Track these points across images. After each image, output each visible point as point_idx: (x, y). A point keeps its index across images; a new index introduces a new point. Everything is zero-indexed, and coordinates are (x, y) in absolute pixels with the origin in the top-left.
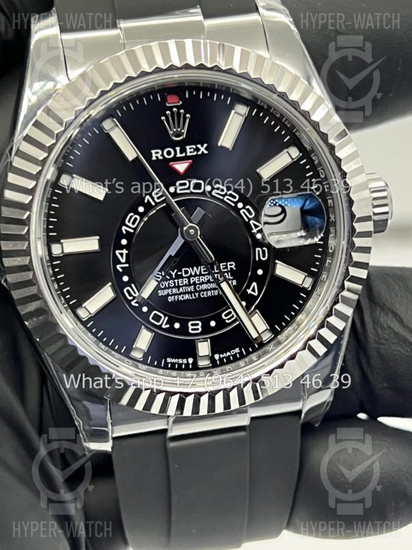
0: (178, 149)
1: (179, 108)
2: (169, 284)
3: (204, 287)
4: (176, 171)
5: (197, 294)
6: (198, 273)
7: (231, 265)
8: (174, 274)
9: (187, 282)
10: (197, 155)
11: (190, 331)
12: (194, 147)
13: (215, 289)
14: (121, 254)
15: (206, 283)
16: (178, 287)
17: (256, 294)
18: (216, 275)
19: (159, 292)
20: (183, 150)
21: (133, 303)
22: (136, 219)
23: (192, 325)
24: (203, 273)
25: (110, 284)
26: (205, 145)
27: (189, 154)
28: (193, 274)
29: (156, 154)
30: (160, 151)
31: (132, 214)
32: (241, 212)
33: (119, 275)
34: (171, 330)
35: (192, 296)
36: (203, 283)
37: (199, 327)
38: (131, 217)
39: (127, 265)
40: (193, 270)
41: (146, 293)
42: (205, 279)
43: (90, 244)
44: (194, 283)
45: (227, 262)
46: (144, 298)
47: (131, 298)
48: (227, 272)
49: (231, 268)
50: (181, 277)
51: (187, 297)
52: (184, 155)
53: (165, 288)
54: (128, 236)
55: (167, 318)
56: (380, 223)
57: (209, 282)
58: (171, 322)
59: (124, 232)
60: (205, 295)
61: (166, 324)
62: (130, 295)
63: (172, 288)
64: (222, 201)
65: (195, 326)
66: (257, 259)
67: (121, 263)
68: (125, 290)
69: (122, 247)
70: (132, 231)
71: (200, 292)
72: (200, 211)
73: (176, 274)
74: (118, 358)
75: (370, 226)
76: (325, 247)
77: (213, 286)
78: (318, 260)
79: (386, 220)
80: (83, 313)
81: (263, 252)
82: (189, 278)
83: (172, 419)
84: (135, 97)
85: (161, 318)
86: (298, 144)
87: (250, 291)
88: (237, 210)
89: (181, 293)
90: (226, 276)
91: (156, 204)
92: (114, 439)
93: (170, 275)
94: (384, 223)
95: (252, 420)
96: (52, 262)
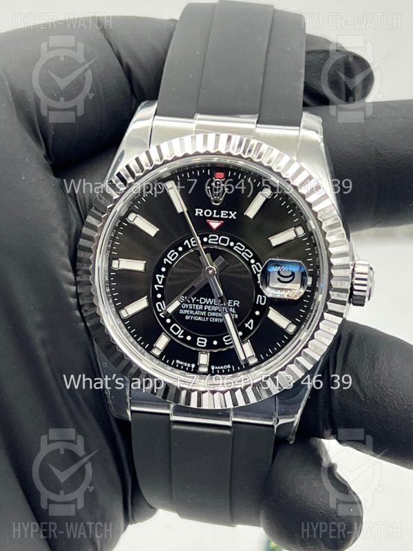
0: (215, 211)
2: (189, 306)
3: (214, 314)
4: (210, 227)
5: (207, 319)
6: (211, 303)
7: (236, 302)
8: (193, 300)
9: (202, 308)
10: (228, 218)
11: (198, 344)
12: (227, 212)
13: (221, 318)
14: (160, 278)
15: (216, 312)
16: (195, 310)
17: (251, 328)
18: (224, 308)
19: (180, 310)
20: (218, 213)
21: (161, 315)
22: (175, 255)
23: (200, 340)
24: (215, 304)
25: (146, 297)
26: (235, 213)
27: (222, 216)
28: (208, 303)
29: (199, 212)
30: (202, 211)
31: (173, 251)
32: (252, 266)
33: (155, 292)
34: (184, 340)
35: (203, 319)
36: (213, 311)
37: (205, 343)
38: (172, 253)
39: (162, 286)
40: (208, 300)
41: (171, 310)
42: (215, 309)
43: (139, 266)
44: (207, 309)
45: (234, 300)
46: (168, 312)
47: (160, 311)
48: (233, 307)
49: (236, 305)
50: (198, 303)
51: (200, 319)
52: (218, 216)
53: (185, 309)
54: (167, 266)
55: (183, 331)
56: (358, 297)
57: (218, 311)
58: (185, 334)
59: (165, 263)
60: (213, 320)
61: (181, 335)
62: (160, 308)
63: (190, 310)
64: (240, 255)
65: (202, 341)
66: (257, 303)
67: (158, 284)
68: (157, 304)
69: (161, 273)
70: (171, 263)
71: (210, 317)
72: (221, 259)
73: (195, 300)
74: (140, 351)
75: (345, 297)
76: (309, 305)
77: (220, 315)
78: (302, 313)
79: (364, 297)
80: (124, 314)
81: (263, 299)
82: (204, 305)
83: (172, 406)
84: (192, 169)
85: (178, 329)
86: (303, 225)
87: (247, 325)
88: (249, 264)
89: (196, 315)
90: (231, 310)
91: (192, 247)
92: (132, 412)
93: (190, 300)
94: (362, 299)
95: (234, 422)
96: (110, 273)
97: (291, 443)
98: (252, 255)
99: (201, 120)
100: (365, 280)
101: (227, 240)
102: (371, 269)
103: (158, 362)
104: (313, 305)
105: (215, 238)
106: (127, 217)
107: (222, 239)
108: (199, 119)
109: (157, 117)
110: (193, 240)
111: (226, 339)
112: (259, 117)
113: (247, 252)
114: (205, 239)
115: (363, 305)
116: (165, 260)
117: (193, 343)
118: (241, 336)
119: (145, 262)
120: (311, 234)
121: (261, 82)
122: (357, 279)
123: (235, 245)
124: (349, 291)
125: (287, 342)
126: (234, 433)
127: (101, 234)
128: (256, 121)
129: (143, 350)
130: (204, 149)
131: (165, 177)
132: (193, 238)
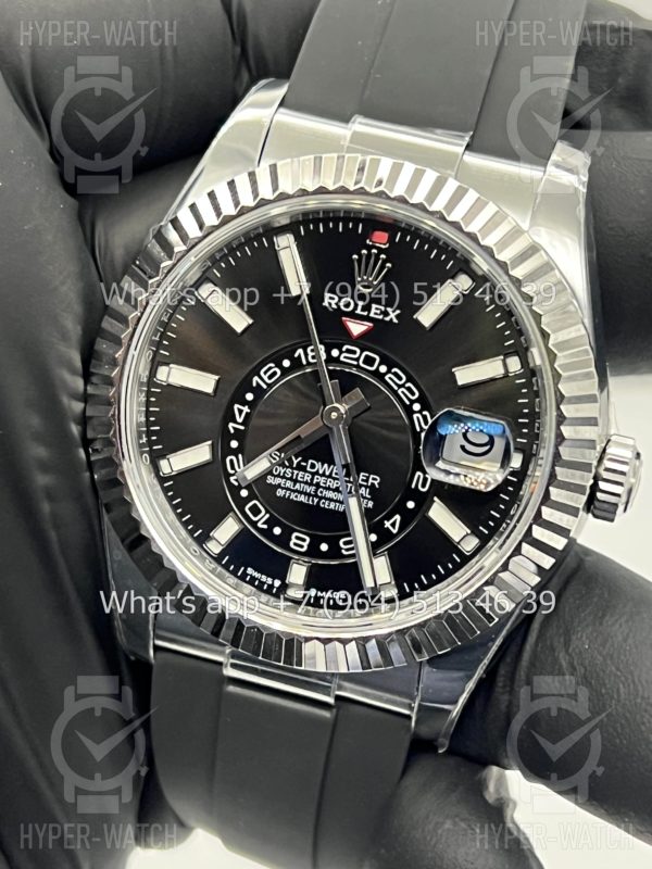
1: (381, 251)
2: (285, 472)
3: (330, 494)
5: (316, 500)
6: (327, 473)
7: (374, 479)
8: (295, 462)
9: (309, 479)
11: (292, 545)
13: (342, 503)
14: (241, 411)
15: (334, 490)
16: (295, 481)
17: (395, 531)
18: (349, 485)
19: (269, 477)
21: (232, 479)
22: (275, 373)
23: (297, 538)
24: (334, 475)
25: (210, 442)
28: (321, 472)
31: (272, 365)
32: (415, 416)
33: (227, 436)
34: (268, 533)
35: (308, 500)
36: (328, 489)
37: (306, 544)
38: (270, 368)
39: (242, 428)
40: (323, 465)
41: (251, 473)
42: (334, 484)
43: (205, 382)
44: (318, 483)
45: (370, 474)
46: (245, 477)
47: (232, 472)
49: (373, 484)
50: (304, 469)
51: (302, 498)
53: (278, 476)
54: (258, 391)
55: (268, 516)
56: (606, 506)
57: (337, 490)
58: (271, 523)
59: (254, 384)
60: (325, 505)
61: (264, 523)
62: (233, 468)
63: (288, 479)
64: (395, 393)
65: (300, 541)
66: (413, 486)
68: (228, 460)
69: (244, 402)
70: (265, 386)
71: (321, 498)
72: (357, 394)
73: (299, 463)
74: (183, 542)
75: (580, 500)
76: (509, 505)
77: (340, 497)
78: (493, 519)
79: (616, 505)
80: (165, 467)
81: (425, 480)
82: (313, 474)
83: (227, 650)
84: (330, 216)
85: (260, 512)
86: (521, 353)
87: (387, 524)
88: (409, 411)
89: (296, 491)
90: (363, 491)
91: (309, 363)
92: (157, 648)
93: (290, 461)
94: (612, 508)
95: (338, 698)
96: (149, 388)
98: (417, 394)
99: (360, 125)
100: (623, 473)
101: (374, 360)
102: (638, 455)
103: (214, 565)
105: (354, 352)
107: (367, 356)
108: (360, 123)
109: (282, 110)
110: (312, 351)
111: (345, 543)
112: (472, 137)
113: (409, 389)
114: (335, 353)
115: (612, 520)
116: (256, 379)
117: (283, 541)
118: (373, 543)
119: (217, 377)
120: (533, 373)
121: (488, 72)
122: (607, 470)
123: (389, 371)
124: (588, 491)
125: (458, 567)
126: (336, 718)
127: (142, 314)
128: (465, 144)
129: (190, 540)
130: (356, 183)
131: (277, 225)
132: (312, 347)
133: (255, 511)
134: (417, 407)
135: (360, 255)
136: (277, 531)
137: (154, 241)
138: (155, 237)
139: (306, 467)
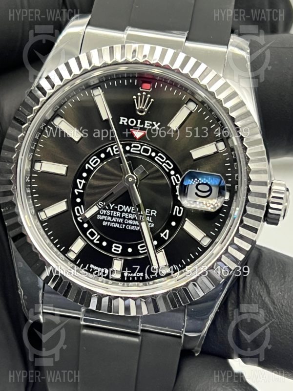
0: (139, 121)
1: (147, 93)
2: (106, 212)
3: (131, 222)
5: (124, 226)
6: (129, 211)
7: (153, 212)
8: (112, 206)
9: (119, 215)
11: (113, 250)
12: (151, 123)
13: (137, 226)
15: (133, 220)
16: (113, 217)
17: (166, 239)
18: (141, 216)
19: (98, 216)
20: (142, 123)
21: (79, 219)
22: (97, 161)
23: (115, 246)
24: (132, 212)
25: (66, 200)
26: (159, 124)
27: (145, 127)
28: (125, 211)
29: (123, 121)
30: (126, 119)
31: (95, 157)
32: (172, 177)
33: (75, 197)
34: (99, 245)
35: (120, 226)
36: (130, 219)
37: (120, 250)
38: (95, 159)
39: (82, 191)
40: (126, 207)
41: (88, 215)
42: (132, 216)
43: (60, 169)
44: (124, 217)
45: (151, 210)
46: (86, 217)
47: (78, 215)
49: (153, 215)
50: (116, 210)
51: (116, 225)
52: (142, 126)
53: (103, 215)
55: (99, 236)
58: (101, 240)
59: (87, 168)
60: (128, 227)
61: (97, 240)
62: (79, 212)
63: (108, 216)
64: (161, 166)
65: (117, 248)
66: (174, 214)
68: (76, 208)
69: (82, 178)
70: (92, 169)
71: (126, 224)
72: (141, 168)
73: (113, 207)
74: (56, 253)
75: (261, 214)
76: (225, 219)
77: (137, 223)
78: (217, 227)
79: (279, 216)
80: (43, 216)
81: (180, 210)
82: (121, 212)
83: (83, 310)
84: (120, 76)
85: (95, 234)
86: (225, 140)
87: (162, 235)
88: (169, 175)
89: (113, 222)
90: (148, 219)
91: (114, 155)
93: (109, 206)
94: (277, 217)
95: (142, 330)
96: (31, 174)
97: (196, 355)
98: (172, 166)
99: (130, 31)
100: (281, 198)
101: (149, 150)
102: (288, 190)
103: (72, 265)
104: (229, 219)
105: (138, 147)
106: (53, 121)
107: (144, 149)
108: (130, 30)
109: (89, 27)
110: (116, 148)
111: (141, 247)
112: (188, 34)
113: (168, 164)
114: (128, 148)
115: (276, 224)
116: (87, 165)
117: (108, 248)
118: (155, 245)
119: (67, 166)
120: (232, 149)
122: (273, 197)
123: (156, 155)
124: (265, 209)
125: (201, 254)
126: (142, 341)
127: (25, 134)
128: (185, 37)
129: (59, 253)
130: (132, 58)
131: (92, 84)
132: (116, 146)
133: (92, 234)
134: (172, 172)
135: (137, 97)
136: (104, 244)
137: (28, 97)
138: (28, 95)
139: (117, 208)
